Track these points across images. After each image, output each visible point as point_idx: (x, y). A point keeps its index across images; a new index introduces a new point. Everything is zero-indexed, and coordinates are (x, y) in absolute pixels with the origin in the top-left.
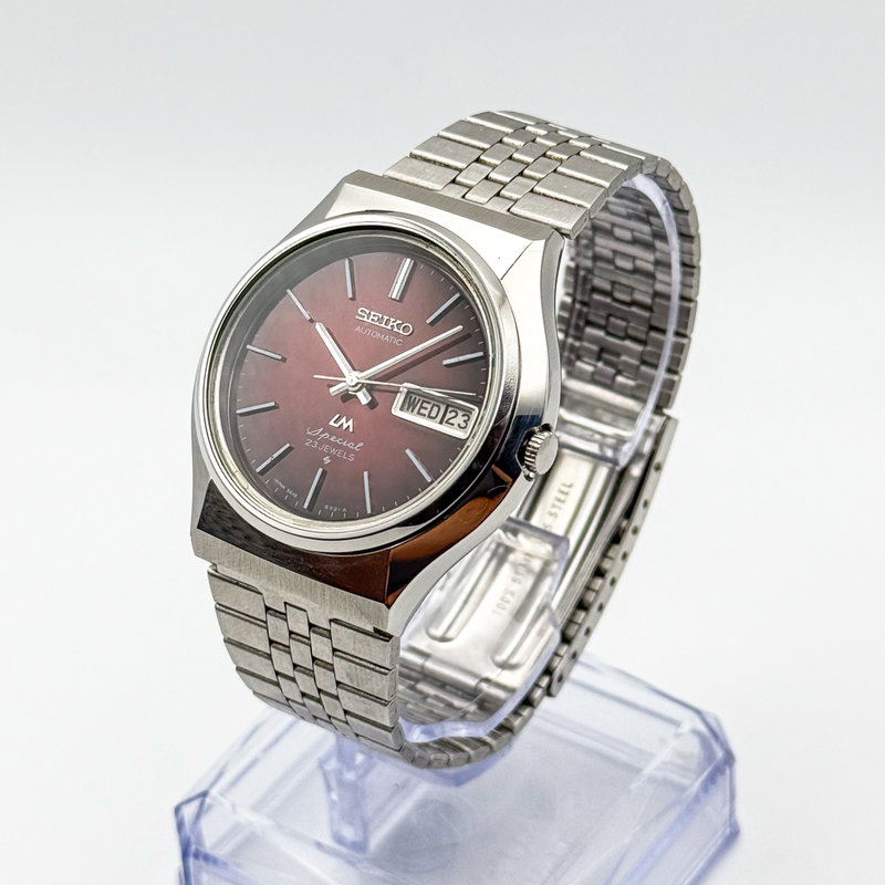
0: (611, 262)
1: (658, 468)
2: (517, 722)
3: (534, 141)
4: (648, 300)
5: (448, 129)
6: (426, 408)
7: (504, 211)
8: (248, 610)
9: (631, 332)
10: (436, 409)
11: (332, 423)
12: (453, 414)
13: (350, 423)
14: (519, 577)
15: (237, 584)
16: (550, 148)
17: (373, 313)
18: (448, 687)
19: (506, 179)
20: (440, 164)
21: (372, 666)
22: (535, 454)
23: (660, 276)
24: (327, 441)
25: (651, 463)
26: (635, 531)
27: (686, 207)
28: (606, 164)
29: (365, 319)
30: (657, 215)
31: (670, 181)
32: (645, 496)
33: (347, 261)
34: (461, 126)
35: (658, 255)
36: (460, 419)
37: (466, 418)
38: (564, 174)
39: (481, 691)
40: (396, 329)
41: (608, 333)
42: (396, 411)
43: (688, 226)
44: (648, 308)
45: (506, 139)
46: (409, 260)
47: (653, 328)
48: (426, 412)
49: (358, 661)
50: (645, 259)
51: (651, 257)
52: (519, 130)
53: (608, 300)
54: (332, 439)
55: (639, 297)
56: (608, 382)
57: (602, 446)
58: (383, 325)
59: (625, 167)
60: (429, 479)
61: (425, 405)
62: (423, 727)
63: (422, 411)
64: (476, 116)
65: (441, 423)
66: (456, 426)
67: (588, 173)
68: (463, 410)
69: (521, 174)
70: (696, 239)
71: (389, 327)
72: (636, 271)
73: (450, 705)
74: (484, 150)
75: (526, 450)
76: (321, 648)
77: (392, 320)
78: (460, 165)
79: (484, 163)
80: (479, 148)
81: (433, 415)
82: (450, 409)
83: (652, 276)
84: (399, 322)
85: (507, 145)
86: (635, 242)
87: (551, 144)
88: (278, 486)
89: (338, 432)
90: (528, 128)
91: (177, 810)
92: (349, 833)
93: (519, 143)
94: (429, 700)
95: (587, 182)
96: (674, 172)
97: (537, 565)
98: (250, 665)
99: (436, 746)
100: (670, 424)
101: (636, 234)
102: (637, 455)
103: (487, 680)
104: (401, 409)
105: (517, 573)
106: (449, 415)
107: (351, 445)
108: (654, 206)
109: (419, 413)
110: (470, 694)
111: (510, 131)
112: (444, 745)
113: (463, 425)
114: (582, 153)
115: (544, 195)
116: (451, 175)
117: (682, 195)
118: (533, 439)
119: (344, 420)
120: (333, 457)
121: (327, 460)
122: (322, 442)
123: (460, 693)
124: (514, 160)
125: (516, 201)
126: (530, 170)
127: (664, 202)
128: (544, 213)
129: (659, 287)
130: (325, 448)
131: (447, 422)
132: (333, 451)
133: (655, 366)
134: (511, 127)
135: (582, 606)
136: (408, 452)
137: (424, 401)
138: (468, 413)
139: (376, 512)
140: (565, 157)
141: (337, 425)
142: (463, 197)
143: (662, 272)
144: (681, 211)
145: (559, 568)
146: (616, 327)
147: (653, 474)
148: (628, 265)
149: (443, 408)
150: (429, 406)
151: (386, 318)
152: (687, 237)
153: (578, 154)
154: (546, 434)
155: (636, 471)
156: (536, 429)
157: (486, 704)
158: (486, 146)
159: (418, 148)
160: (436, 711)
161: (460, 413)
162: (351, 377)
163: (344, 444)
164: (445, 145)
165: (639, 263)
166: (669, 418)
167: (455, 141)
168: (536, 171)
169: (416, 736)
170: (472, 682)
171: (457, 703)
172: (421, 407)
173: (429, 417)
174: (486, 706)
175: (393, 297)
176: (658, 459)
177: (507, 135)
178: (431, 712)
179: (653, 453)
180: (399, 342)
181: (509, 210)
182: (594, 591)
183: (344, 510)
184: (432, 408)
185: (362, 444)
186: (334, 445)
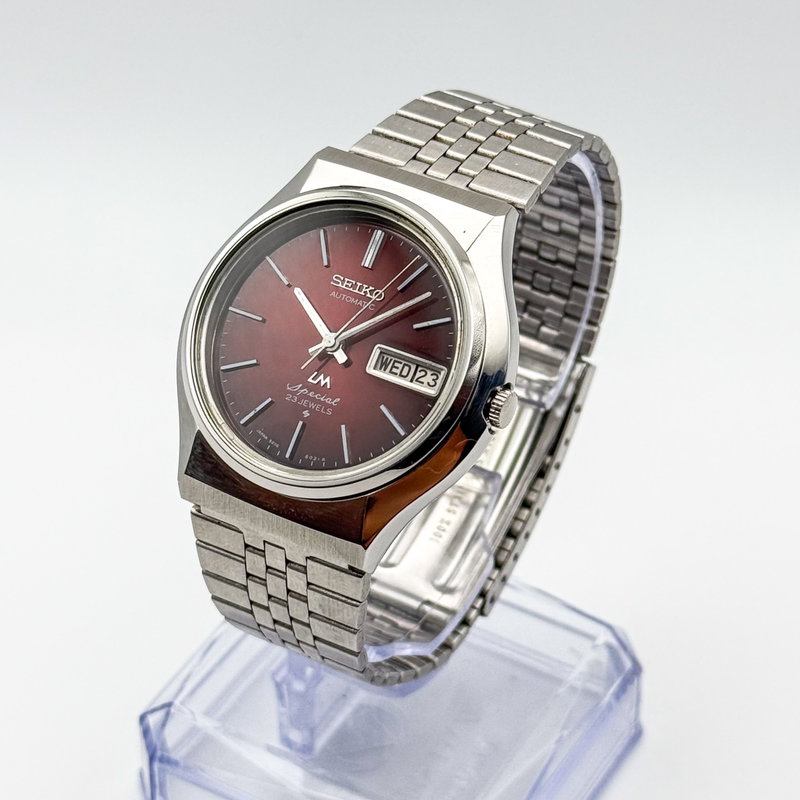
0: (538, 224)
1: (578, 410)
2: (455, 640)
3: (483, 120)
4: (571, 259)
5: (405, 108)
6: (397, 368)
7: (463, 187)
8: (229, 546)
9: (555, 287)
10: (406, 368)
11: (310, 380)
12: (423, 373)
13: (328, 380)
14: (453, 508)
15: (219, 523)
16: (499, 127)
17: (347, 280)
18: (392, 608)
19: (462, 156)
20: (401, 141)
21: (344, 599)
22: (499, 410)
23: (583, 237)
24: (306, 396)
25: (572, 406)
26: (558, 467)
27: (612, 178)
28: (551, 143)
29: (340, 285)
30: (586, 184)
31: (601, 155)
32: (567, 435)
33: (322, 232)
34: (416, 105)
35: (583, 219)
36: (429, 378)
37: (435, 377)
38: (514, 152)
39: (424, 613)
40: (368, 295)
41: (534, 288)
42: (370, 370)
43: (613, 195)
44: (572, 266)
45: (458, 118)
46: (380, 232)
47: (575, 284)
48: (398, 371)
49: (331, 594)
50: (571, 222)
51: (576, 221)
52: (469, 109)
53: (535, 258)
54: (310, 394)
55: (563, 256)
56: (533, 332)
57: (528, 389)
58: (356, 291)
59: (568, 146)
60: (402, 433)
61: (396, 364)
62: (378, 648)
63: (394, 370)
64: (429, 95)
65: (411, 381)
66: (426, 384)
67: (537, 152)
68: (432, 370)
69: (475, 152)
70: (618, 207)
71: (362, 293)
72: (561, 233)
73: (395, 625)
74: (440, 128)
75: (490, 407)
76: (296, 581)
77: (365, 286)
78: (420, 143)
79: (441, 140)
80: (434, 126)
81: (404, 373)
82: (420, 369)
83: (576, 238)
84: (371, 288)
85: (460, 123)
86: (561, 207)
87: (501, 123)
88: (261, 436)
89: (317, 388)
90: (476, 107)
91: (143, 718)
92: (296, 736)
93: (471, 122)
94: (376, 620)
95: (536, 160)
96: (604, 147)
97: (471, 498)
98: (226, 595)
99: (388, 664)
100: (590, 371)
101: (564, 200)
102: (561, 398)
103: (428, 603)
104: (374, 368)
105: (452, 504)
106: (418, 375)
107: (328, 401)
108: (585, 177)
109: (391, 372)
110: (414, 615)
111: (462, 110)
112: (396, 663)
113: (432, 383)
114: (529, 132)
115: (498, 172)
116: (413, 151)
117: (610, 168)
118: (497, 397)
119: (322, 377)
120: (311, 411)
121: (306, 414)
122: (302, 397)
123: (403, 614)
124: (468, 138)
125: (473, 177)
126: (484, 148)
127: (593, 174)
128: (499, 189)
129: (583, 248)
130: (304, 402)
131: (417, 380)
132: (312, 406)
133: (578, 319)
134: (462, 106)
135: (511, 534)
136: (383, 407)
137: (395, 361)
138: (436, 372)
139: (354, 463)
140: (514, 136)
141: (315, 382)
142: (425, 173)
143: (585, 234)
144: (607, 181)
145: (491, 500)
146: (541, 282)
147: (574, 414)
148: (554, 227)
149: (413, 367)
150: (400, 366)
151: (359, 284)
152: (611, 204)
153: (525, 133)
154: (508, 392)
155: (560, 412)
156: (499, 388)
157: (428, 625)
158: (442, 125)
159: (380, 125)
160: (384, 631)
161: (429, 373)
162: (328, 338)
163: (322, 399)
164: (404, 123)
165: (565, 226)
166: (588, 365)
167: (412, 119)
168: (488, 149)
169: (373, 656)
170: (415, 604)
171: (402, 623)
172: (393, 366)
173: (401, 375)
174: (429, 626)
175: (366, 265)
176: (578, 402)
177: (459, 114)
178: (379, 632)
179: (574, 397)
181: (467, 186)
182: (521, 520)
183: (323, 459)
184: (403, 368)
185: (339, 400)
186: (313, 400)
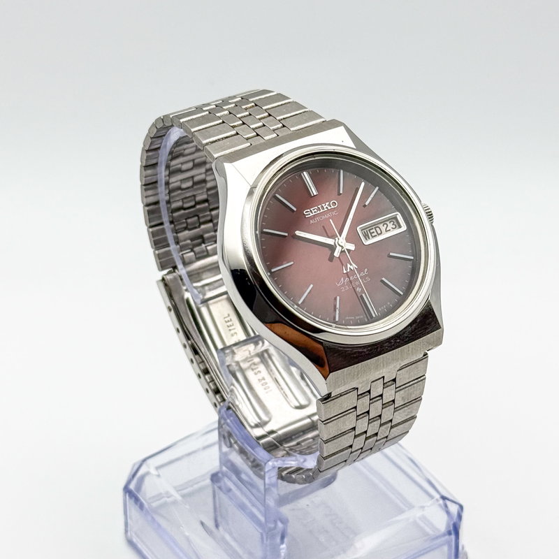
0: (180, 188)
6: (373, 232)
9: (202, 220)
10: (378, 229)
11: (345, 272)
12: (385, 226)
13: (353, 264)
15: (341, 395)
17: (312, 209)
29: (311, 215)
36: (390, 225)
38: (270, 108)
40: (329, 208)
42: (366, 243)
44: (206, 201)
46: (305, 173)
48: (375, 234)
54: (351, 279)
58: (322, 211)
61: (371, 231)
63: (373, 235)
66: (391, 229)
68: (388, 220)
69: (259, 119)
71: (325, 209)
72: (194, 184)
76: (389, 394)
77: (323, 205)
81: (379, 232)
84: (327, 203)
104: (366, 241)
106: (384, 228)
107: (363, 274)
109: (373, 237)
113: (394, 227)
119: (349, 266)
121: (359, 290)
122: (349, 283)
125: (285, 127)
130: (353, 285)
132: (358, 283)
136: (392, 254)
137: (369, 230)
139: (408, 293)
141: (348, 270)
149: (380, 226)
150: (374, 230)
151: (320, 206)
161: (388, 223)
168: (259, 114)
172: (371, 233)
173: (379, 234)
175: (315, 194)
180: (336, 213)
183: (389, 303)
184: (376, 230)
185: (367, 269)
186: (356, 280)
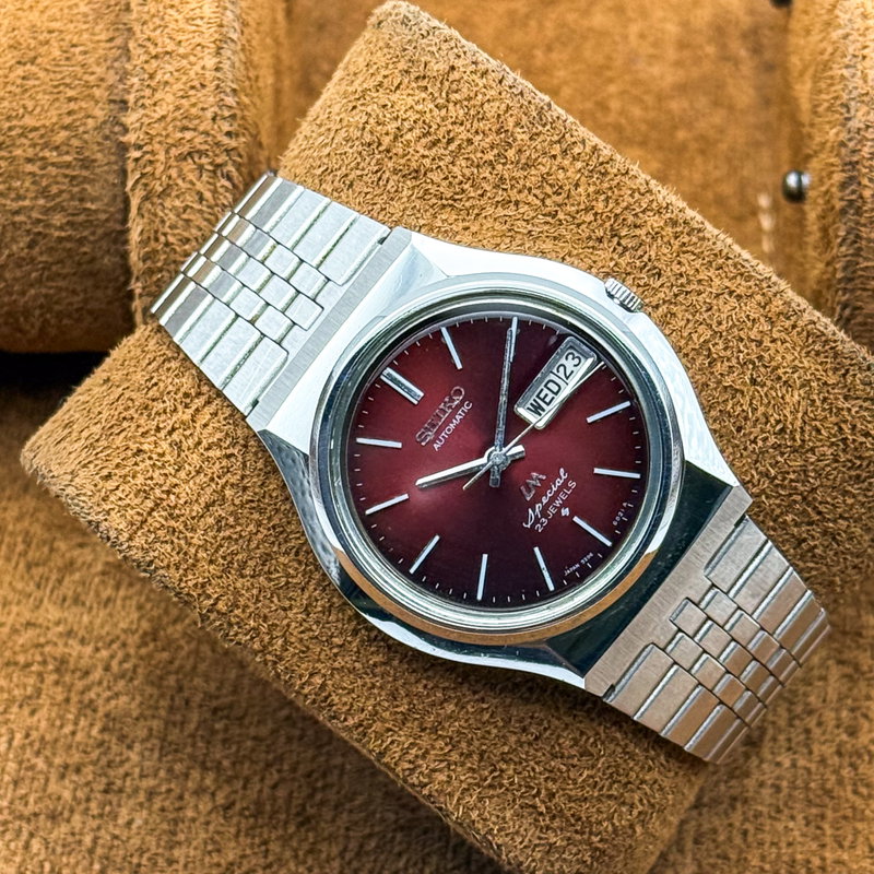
6: (546, 395)
7: (342, 290)
11: (528, 499)
13: (535, 476)
17: (426, 426)
24: (545, 508)
29: (430, 435)
36: (569, 363)
40: (454, 405)
42: (542, 423)
46: (385, 373)
48: (551, 395)
58: (444, 418)
60: (628, 403)
61: (542, 396)
63: (547, 400)
65: (567, 384)
66: (574, 369)
68: (561, 357)
71: (448, 413)
77: (442, 405)
82: (555, 371)
84: (447, 400)
89: (540, 491)
106: (562, 374)
107: (559, 482)
109: (548, 404)
113: (577, 361)
119: (529, 483)
122: (544, 513)
130: (552, 511)
136: (590, 419)
137: (539, 396)
141: (533, 492)
149: (551, 377)
151: (437, 413)
161: (563, 361)
163: (554, 489)
175: (418, 397)
180: (468, 405)
183: (625, 504)
184: (548, 389)
185: (562, 470)
186: (552, 500)
